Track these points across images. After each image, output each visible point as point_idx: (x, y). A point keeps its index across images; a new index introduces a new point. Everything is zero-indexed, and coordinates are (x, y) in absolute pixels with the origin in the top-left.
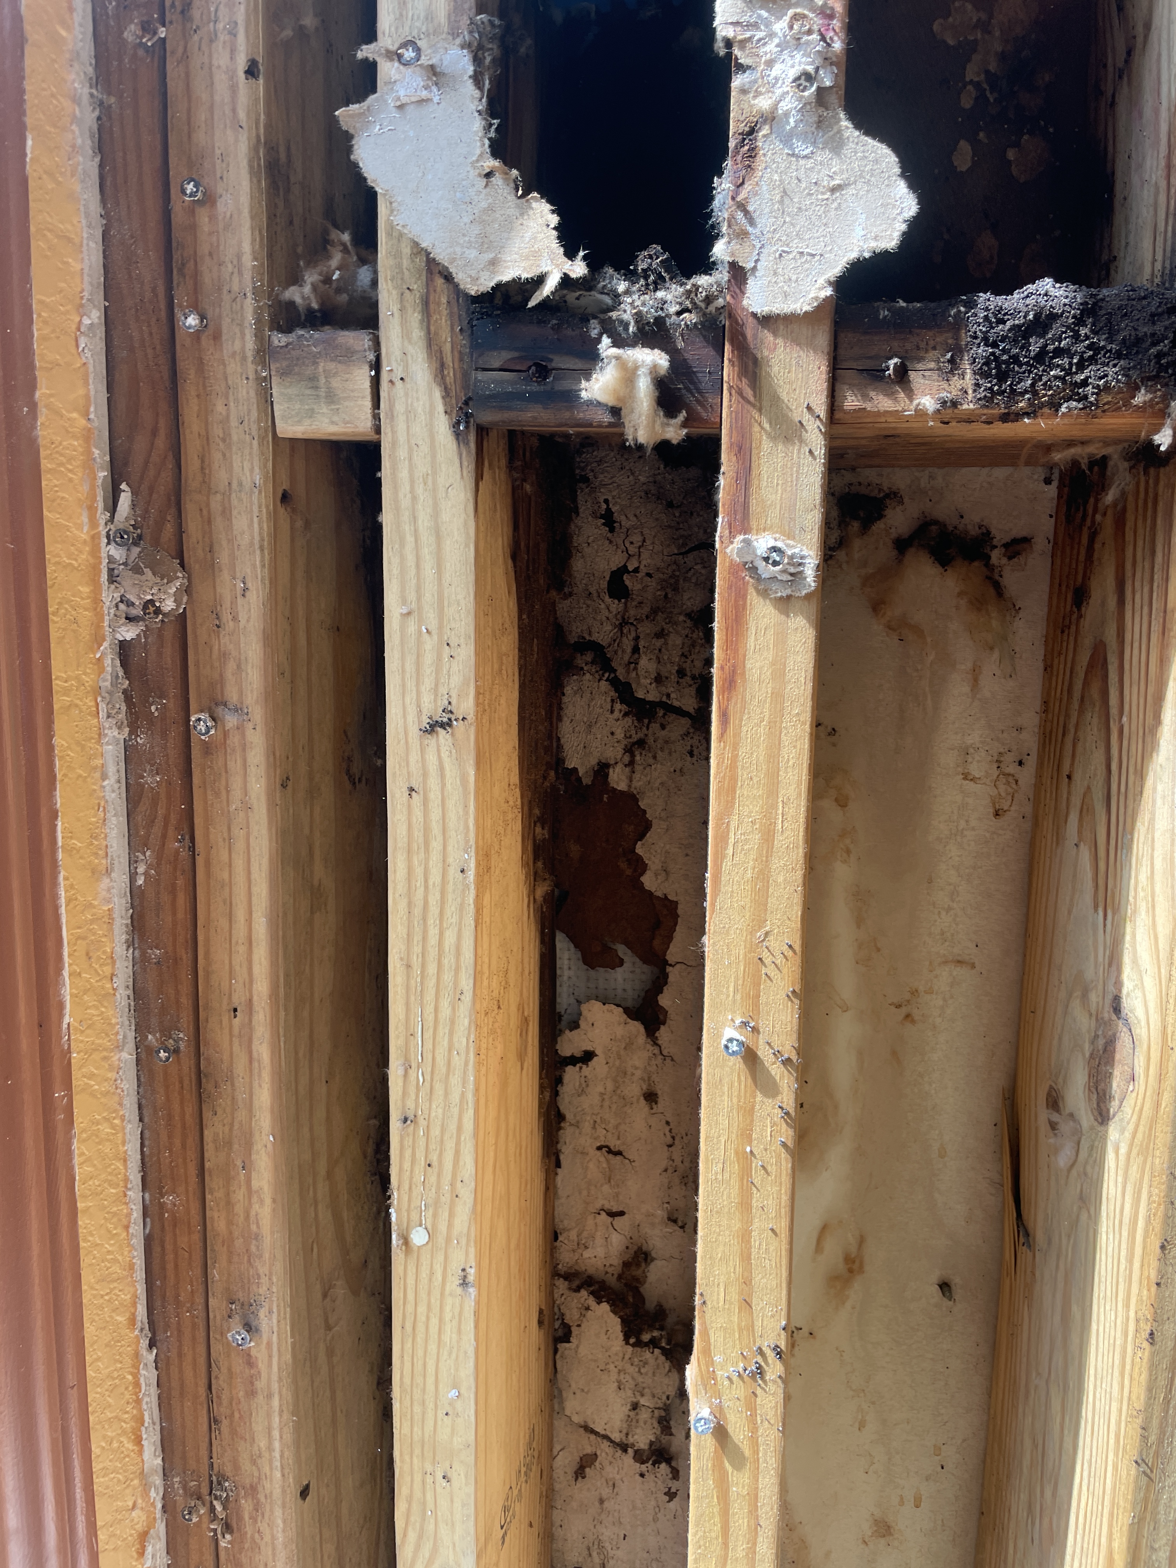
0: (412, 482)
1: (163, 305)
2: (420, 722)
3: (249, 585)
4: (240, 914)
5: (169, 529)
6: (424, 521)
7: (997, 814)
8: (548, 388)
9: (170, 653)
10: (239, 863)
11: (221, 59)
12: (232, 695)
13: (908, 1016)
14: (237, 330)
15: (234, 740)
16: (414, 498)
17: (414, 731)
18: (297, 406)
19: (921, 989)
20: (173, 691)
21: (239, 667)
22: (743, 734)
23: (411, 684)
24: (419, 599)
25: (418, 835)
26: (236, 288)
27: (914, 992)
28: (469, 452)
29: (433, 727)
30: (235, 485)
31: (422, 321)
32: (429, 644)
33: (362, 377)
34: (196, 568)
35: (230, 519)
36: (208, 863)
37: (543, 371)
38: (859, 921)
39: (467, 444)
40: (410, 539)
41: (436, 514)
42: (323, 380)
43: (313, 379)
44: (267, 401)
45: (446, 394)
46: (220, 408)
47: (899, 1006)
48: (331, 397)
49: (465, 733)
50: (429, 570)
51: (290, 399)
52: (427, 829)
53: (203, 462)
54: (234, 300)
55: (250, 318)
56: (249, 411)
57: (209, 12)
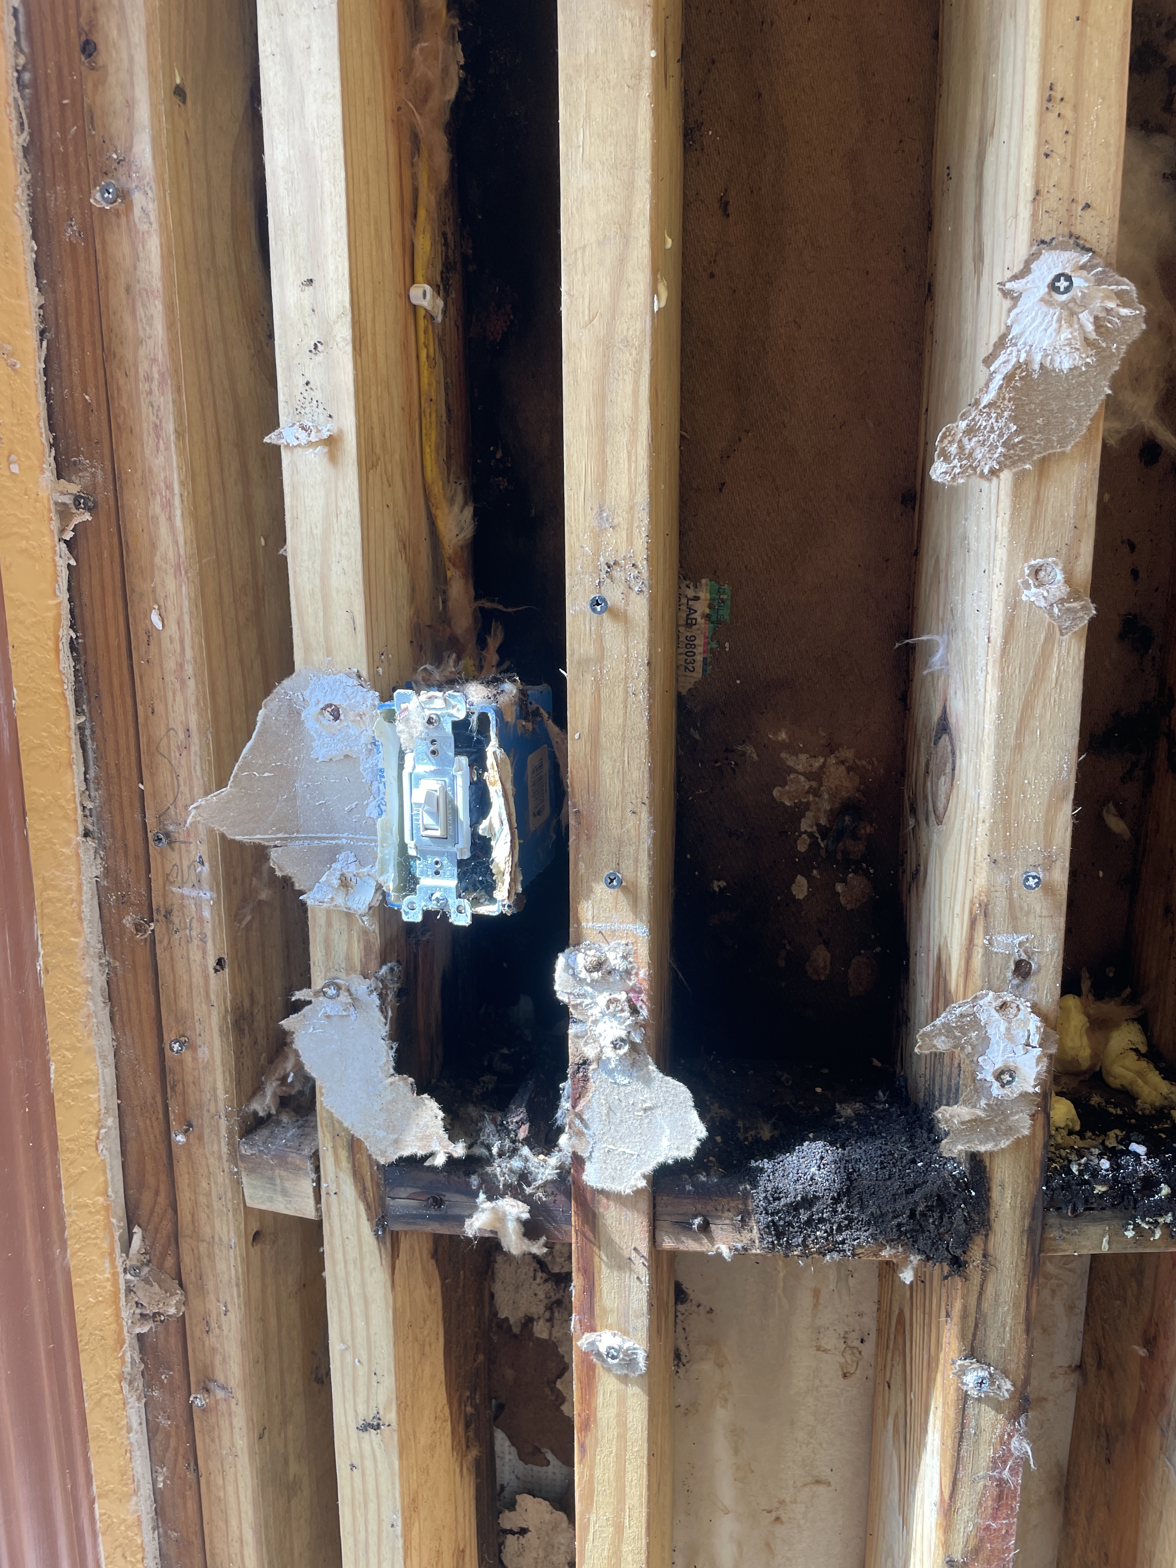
0: (346, 1262)
1: (160, 1110)
2: (357, 1422)
3: (230, 1308)
4: (234, 1523)
5: (170, 1262)
6: (355, 1289)
7: (845, 1376)
8: (443, 1213)
9: (174, 1342)
10: (230, 1489)
11: (196, 956)
12: (220, 1377)
13: (778, 1519)
14: (215, 1138)
15: (223, 1407)
16: (347, 1273)
17: (353, 1426)
18: (261, 1193)
19: (788, 1500)
20: (178, 1368)
21: (224, 1359)
22: (597, 1461)
23: (350, 1396)
24: (353, 1339)
25: (359, 1497)
26: (213, 1110)
27: (782, 1502)
28: (386, 1249)
29: (366, 1427)
30: (217, 1239)
31: (348, 1157)
32: (362, 1371)
33: (307, 1186)
34: (190, 1287)
35: (214, 1261)
36: (208, 1483)
37: (438, 1202)
38: (736, 1451)
39: (385, 1244)
40: (345, 1299)
41: (363, 1285)
42: (278, 1181)
43: (271, 1179)
44: (238, 1183)
45: (368, 1207)
46: (204, 1184)
47: (770, 1512)
48: (285, 1193)
49: (390, 1436)
50: (360, 1324)
51: (255, 1187)
52: (365, 1493)
53: (193, 1216)
54: (212, 1118)
55: (224, 1132)
56: (225, 1193)
57: (185, 923)
